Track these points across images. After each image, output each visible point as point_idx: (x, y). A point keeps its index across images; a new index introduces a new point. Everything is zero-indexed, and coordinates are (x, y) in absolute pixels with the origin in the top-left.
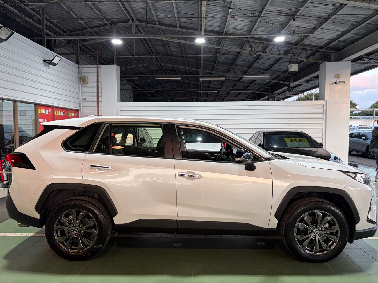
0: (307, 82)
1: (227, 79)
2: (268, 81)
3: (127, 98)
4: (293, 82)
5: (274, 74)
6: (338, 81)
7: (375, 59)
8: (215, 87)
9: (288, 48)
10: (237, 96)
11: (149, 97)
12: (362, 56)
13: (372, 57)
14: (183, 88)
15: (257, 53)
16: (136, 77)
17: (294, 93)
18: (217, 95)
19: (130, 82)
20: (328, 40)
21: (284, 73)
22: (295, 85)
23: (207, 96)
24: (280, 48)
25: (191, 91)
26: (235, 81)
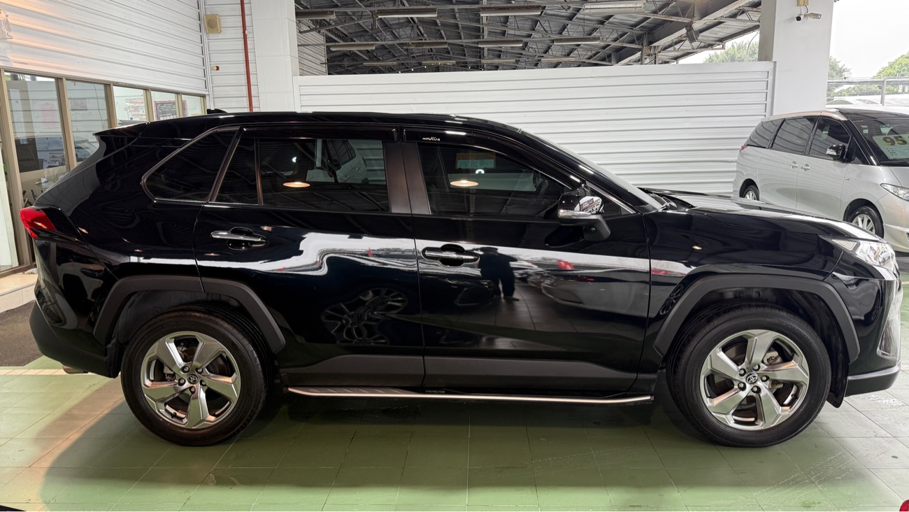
0: (734, 16)
1: (545, 14)
2: (640, 17)
3: (315, 65)
4: (699, 18)
5: (656, 1)
6: (803, 12)
8: (517, 33)
10: (568, 55)
11: (365, 60)
14: (443, 38)
16: (332, 12)
17: (702, 44)
18: (522, 54)
19: (320, 25)
22: (705, 26)
23: (499, 57)
25: (462, 46)
26: (565, 18)
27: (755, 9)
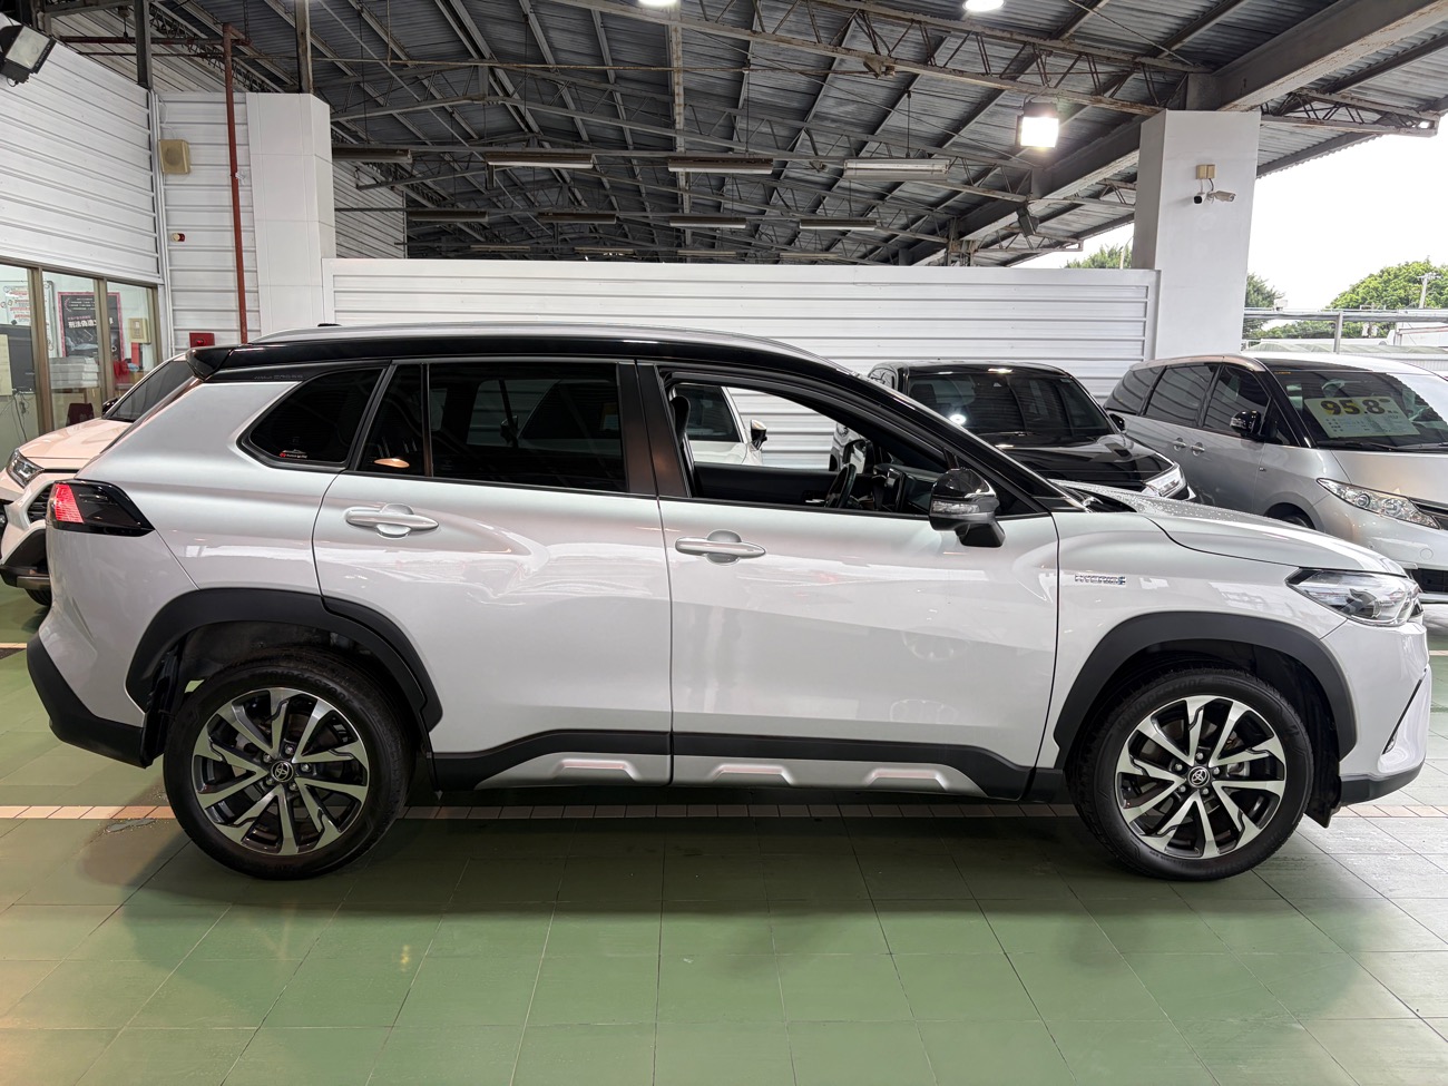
0: (1096, 196)
1: (786, 177)
2: (944, 190)
3: (384, 245)
4: (1038, 195)
5: (968, 162)
6: (1206, 190)
7: (1353, 106)
8: (737, 206)
9: (1023, 48)
10: (827, 250)
11: (478, 242)
12: (1305, 91)
13: (1344, 97)
14: (613, 210)
15: (899, 68)
17: (1046, 242)
18: (750, 244)
20: (1178, 22)
21: (1007, 158)
22: (1049, 211)
23: (712, 246)
24: (991, 50)
25: (648, 225)
26: (818, 187)
27: (1130, 185)
